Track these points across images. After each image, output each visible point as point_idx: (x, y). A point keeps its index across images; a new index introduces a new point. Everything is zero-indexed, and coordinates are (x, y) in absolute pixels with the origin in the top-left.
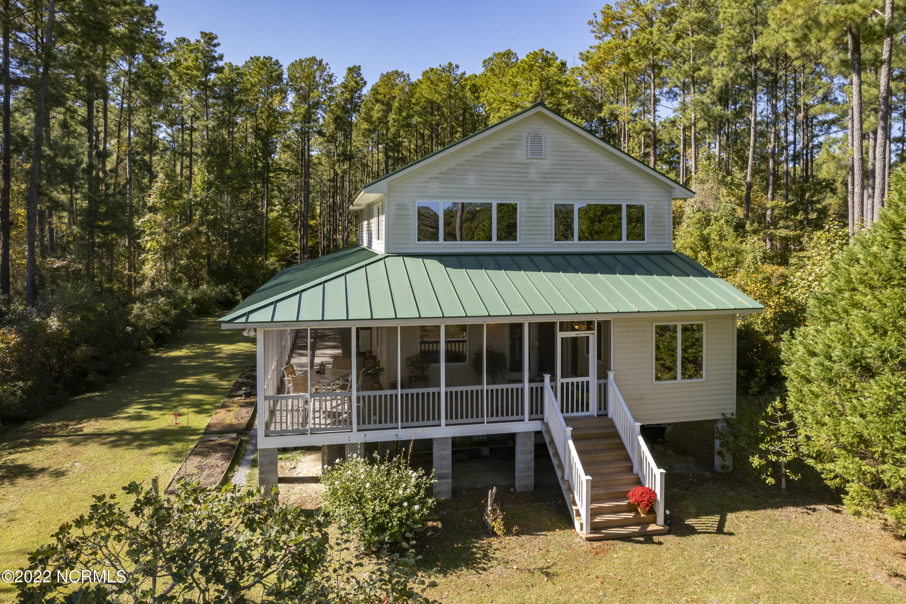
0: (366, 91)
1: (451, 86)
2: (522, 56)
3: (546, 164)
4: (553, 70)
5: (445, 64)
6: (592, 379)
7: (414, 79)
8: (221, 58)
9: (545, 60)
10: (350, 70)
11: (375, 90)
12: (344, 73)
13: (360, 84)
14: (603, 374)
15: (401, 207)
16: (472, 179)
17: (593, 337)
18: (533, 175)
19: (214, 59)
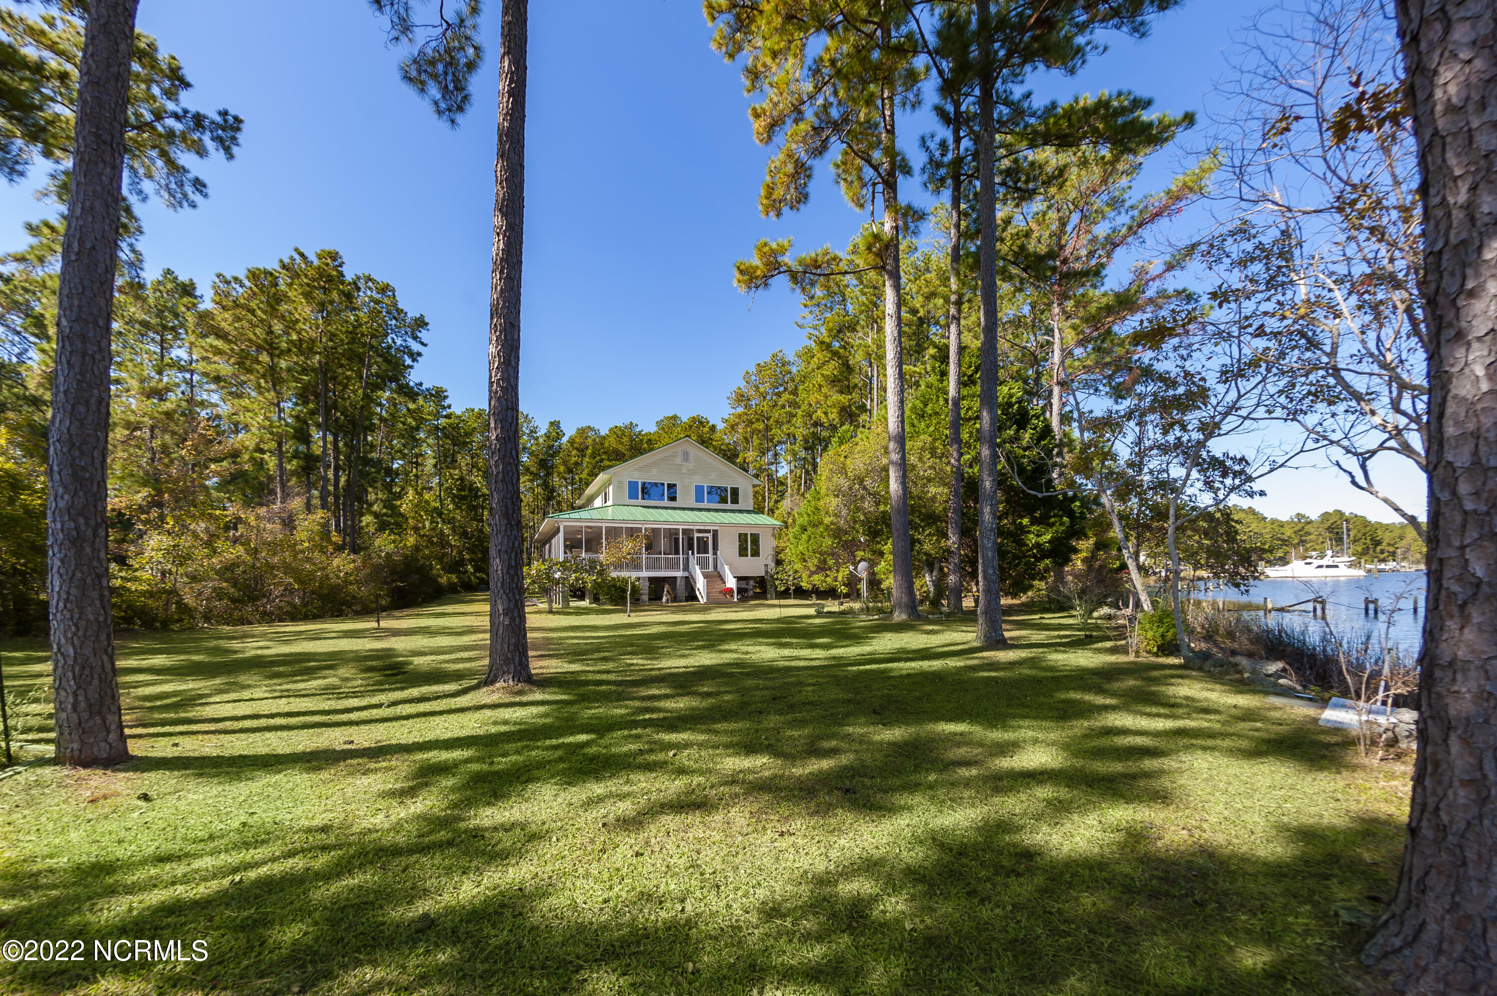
0: (565, 440)
1: (632, 440)
2: (685, 419)
3: (691, 465)
4: (706, 429)
5: (627, 423)
6: (710, 555)
7: (603, 433)
8: (449, 407)
9: (701, 423)
10: (552, 424)
11: (572, 441)
12: (547, 425)
13: (559, 435)
14: (715, 553)
15: (620, 482)
16: (654, 471)
17: (710, 536)
18: (684, 470)
19: (444, 408)
